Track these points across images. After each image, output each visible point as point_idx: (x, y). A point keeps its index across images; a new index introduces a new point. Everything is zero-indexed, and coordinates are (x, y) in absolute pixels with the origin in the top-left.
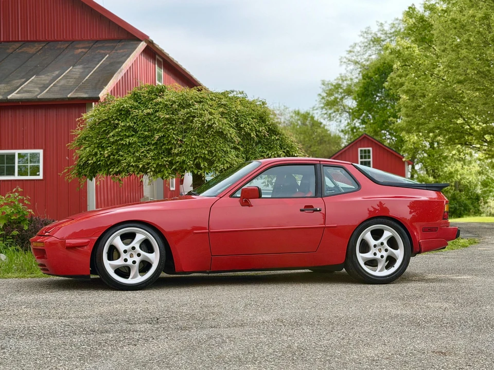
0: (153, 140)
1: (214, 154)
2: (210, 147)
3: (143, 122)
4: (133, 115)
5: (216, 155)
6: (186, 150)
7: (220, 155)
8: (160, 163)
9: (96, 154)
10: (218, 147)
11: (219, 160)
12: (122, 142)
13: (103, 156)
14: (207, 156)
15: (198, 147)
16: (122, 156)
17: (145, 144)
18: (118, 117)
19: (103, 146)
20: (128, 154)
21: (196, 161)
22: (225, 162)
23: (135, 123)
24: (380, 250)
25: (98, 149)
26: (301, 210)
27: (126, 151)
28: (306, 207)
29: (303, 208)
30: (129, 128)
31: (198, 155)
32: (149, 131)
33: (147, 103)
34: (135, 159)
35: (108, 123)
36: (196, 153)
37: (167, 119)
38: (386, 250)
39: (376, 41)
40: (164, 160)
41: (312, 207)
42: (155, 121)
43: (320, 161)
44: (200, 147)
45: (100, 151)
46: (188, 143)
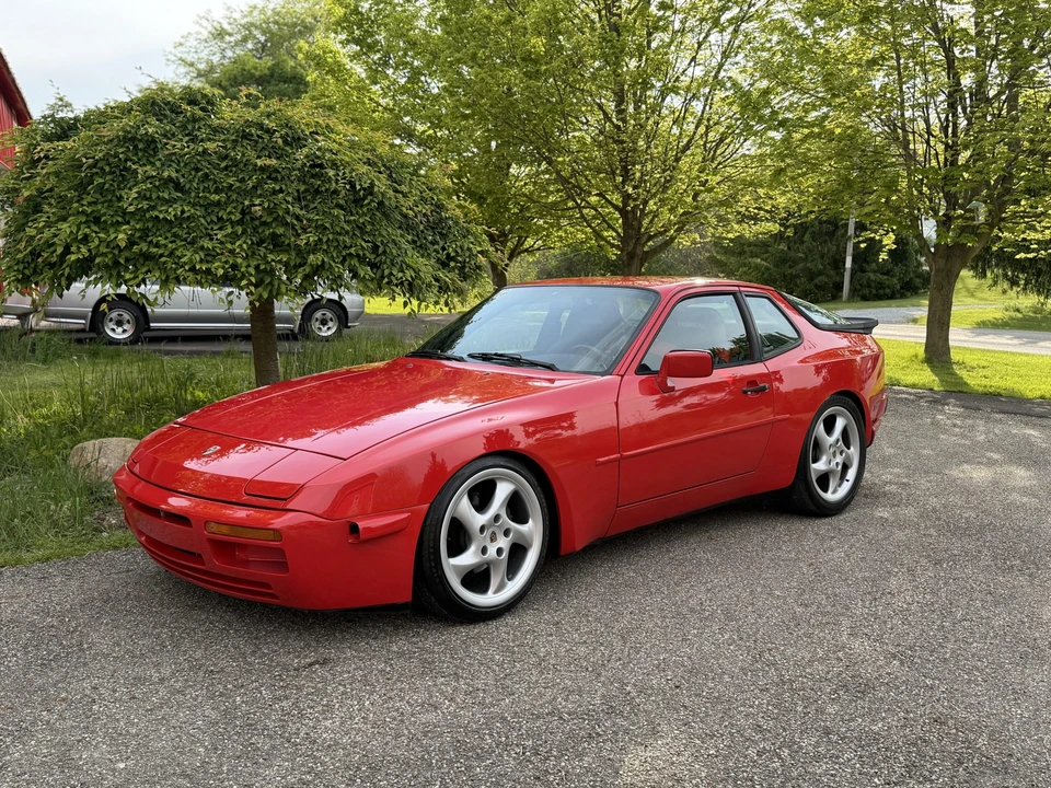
0: (230, 213)
1: (381, 250)
2: (369, 234)
3: (197, 170)
4: (166, 153)
5: (385, 252)
6: (320, 240)
7: (394, 251)
8: (262, 267)
9: (86, 239)
10: (384, 233)
11: (392, 261)
12: (157, 213)
13: (104, 244)
14: (368, 255)
15: (347, 233)
16: (157, 245)
17: (212, 221)
18: (130, 155)
19: (105, 222)
20: (174, 242)
21: (346, 264)
22: (404, 266)
23: (177, 172)
24: (834, 454)
25: (89, 227)
27: (169, 235)
30: (165, 183)
31: (352, 250)
32: (217, 191)
33: (190, 127)
34: (202, 254)
35: (107, 168)
36: (345, 247)
37: (263, 169)
38: (842, 453)
39: (220, 34)
40: (273, 260)
42: (226, 168)
43: (738, 286)
44: (351, 234)
45: (96, 233)
46: (327, 225)
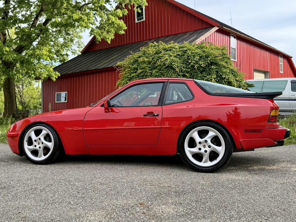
24: (204, 146)
26: (145, 115)
28: (148, 113)
29: (146, 114)
38: (209, 147)
41: (152, 113)
43: (168, 80)
